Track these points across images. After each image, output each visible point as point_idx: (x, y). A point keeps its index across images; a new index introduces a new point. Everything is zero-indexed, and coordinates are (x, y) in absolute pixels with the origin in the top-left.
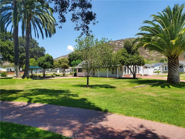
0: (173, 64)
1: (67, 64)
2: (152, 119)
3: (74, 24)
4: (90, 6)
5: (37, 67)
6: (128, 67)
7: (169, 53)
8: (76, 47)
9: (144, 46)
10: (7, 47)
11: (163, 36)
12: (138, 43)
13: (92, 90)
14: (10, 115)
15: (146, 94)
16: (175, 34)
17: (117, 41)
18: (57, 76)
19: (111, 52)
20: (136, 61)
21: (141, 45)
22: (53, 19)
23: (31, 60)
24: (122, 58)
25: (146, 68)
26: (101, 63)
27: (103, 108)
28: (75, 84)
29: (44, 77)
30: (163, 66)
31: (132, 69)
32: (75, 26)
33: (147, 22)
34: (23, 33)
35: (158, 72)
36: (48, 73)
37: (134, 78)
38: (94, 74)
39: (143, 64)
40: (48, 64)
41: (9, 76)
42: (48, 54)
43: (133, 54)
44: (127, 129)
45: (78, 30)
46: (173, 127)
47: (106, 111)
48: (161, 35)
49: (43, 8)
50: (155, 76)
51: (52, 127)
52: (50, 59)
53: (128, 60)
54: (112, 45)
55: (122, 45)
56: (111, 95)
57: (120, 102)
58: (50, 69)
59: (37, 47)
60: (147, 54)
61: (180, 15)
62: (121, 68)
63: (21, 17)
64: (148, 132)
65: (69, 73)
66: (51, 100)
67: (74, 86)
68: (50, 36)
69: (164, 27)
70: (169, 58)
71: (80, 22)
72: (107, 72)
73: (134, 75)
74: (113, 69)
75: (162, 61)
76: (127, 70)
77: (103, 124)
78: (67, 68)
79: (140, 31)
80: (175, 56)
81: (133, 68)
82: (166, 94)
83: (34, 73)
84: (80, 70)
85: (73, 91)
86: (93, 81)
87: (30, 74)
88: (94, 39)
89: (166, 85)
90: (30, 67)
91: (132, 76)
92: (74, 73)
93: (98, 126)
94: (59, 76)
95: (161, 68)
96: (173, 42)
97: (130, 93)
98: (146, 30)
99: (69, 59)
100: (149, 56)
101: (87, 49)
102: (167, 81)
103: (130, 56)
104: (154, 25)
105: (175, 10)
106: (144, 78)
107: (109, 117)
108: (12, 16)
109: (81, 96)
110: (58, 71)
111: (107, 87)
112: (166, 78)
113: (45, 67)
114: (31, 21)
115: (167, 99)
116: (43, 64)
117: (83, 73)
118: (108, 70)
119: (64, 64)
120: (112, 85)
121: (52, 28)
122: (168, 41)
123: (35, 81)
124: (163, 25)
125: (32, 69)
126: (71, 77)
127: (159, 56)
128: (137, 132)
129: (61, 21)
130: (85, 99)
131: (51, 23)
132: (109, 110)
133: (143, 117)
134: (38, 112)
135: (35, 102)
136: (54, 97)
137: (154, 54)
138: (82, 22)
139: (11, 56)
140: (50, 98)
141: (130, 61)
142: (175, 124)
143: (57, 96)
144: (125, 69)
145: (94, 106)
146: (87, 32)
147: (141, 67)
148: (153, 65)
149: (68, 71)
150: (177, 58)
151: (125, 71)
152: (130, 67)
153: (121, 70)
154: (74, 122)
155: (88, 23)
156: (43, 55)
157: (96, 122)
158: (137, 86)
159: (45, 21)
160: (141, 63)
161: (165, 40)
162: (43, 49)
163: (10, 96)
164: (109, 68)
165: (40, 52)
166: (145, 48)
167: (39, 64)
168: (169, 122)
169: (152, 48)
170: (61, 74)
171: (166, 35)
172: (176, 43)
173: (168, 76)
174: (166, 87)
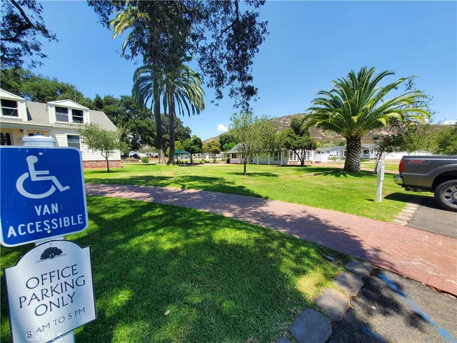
0: (352, 148)
1: (218, 148)
2: (317, 206)
3: (233, 101)
4: (250, 78)
5: (184, 151)
6: (295, 152)
7: (349, 134)
8: (231, 126)
9: (316, 125)
10: (146, 127)
11: (342, 111)
12: (309, 120)
13: (250, 178)
14: (167, 199)
15: (315, 182)
16: (358, 108)
17: (282, 118)
18: (206, 162)
19: (275, 132)
20: (306, 144)
21: (312, 123)
22: (201, 91)
23: (176, 142)
24: (288, 139)
25: (319, 153)
26: (261, 145)
27: (264, 195)
28: (229, 171)
29: (192, 164)
30: (342, 151)
31: (300, 154)
32: (234, 103)
33: (322, 93)
34: (165, 110)
35: (335, 159)
36: (196, 159)
37: (302, 165)
38: (252, 161)
39: (315, 148)
40: (196, 147)
41: (150, 162)
42: (195, 136)
43: (301, 135)
44: (289, 214)
45: (238, 107)
46: (339, 213)
47: (267, 198)
48: (340, 110)
49: (189, 77)
50: (329, 163)
51: (211, 210)
52: (197, 142)
53: (295, 142)
54: (275, 123)
55: (289, 123)
56: (273, 183)
57: (282, 191)
58: (197, 155)
59: (181, 126)
60: (321, 136)
61: (367, 84)
62: (286, 153)
63: (162, 90)
64: (310, 216)
65: (221, 159)
66: (206, 187)
67: (228, 173)
68: (198, 113)
69: (345, 99)
70: (348, 139)
71: (240, 98)
72: (269, 158)
73: (303, 162)
74: (276, 154)
75: (342, 144)
76: (293, 156)
77: (264, 209)
78: (218, 153)
79: (312, 105)
80: (356, 137)
81: (302, 153)
82: (340, 183)
83: (179, 158)
84: (234, 156)
85: (229, 178)
86: (250, 168)
87: (176, 160)
88: (253, 117)
89: (342, 174)
90: (176, 152)
91: (299, 163)
92: (227, 159)
93: (258, 210)
94: (208, 162)
95: (339, 153)
96: (355, 119)
97: (295, 181)
98: (321, 103)
99: (221, 142)
100: (324, 138)
101: (245, 128)
102: (344, 170)
103: (297, 137)
104: (332, 96)
105: (361, 75)
106: (315, 166)
107: (270, 203)
108: (152, 88)
109: (238, 184)
110: (207, 157)
111: (267, 175)
112: (342, 166)
113: (193, 152)
114: (174, 95)
115: (339, 188)
116: (190, 148)
117: (238, 160)
118: (269, 155)
119: (214, 148)
120: (274, 173)
121: (200, 103)
122: (349, 117)
123: (181, 167)
124: (343, 97)
125: (177, 154)
126: (224, 164)
127: (338, 137)
128: (299, 216)
129: (217, 98)
130: (243, 187)
131: (199, 97)
132: (270, 197)
133: (307, 204)
134: (195, 198)
135: (189, 188)
136: (208, 184)
137: (331, 135)
138: (241, 99)
139: (151, 138)
140: (204, 185)
141: (298, 144)
142: (341, 211)
143: (211, 183)
144: (291, 154)
145: (253, 193)
146: (247, 110)
147: (312, 152)
148: (328, 150)
149: (220, 157)
150: (359, 140)
151: (291, 157)
152: (297, 151)
153: (286, 155)
154: (233, 207)
155: (248, 99)
156: (189, 137)
157: (256, 207)
158: (304, 174)
159: (191, 94)
160: (311, 147)
161: (345, 117)
162: (188, 130)
163: (161, 182)
164: (272, 153)
165: (184, 133)
166: (318, 127)
167: (185, 148)
168: (335, 209)
169: (327, 126)
170: (212, 160)
171: (347, 110)
172: (358, 120)
173: (346, 163)
174: (342, 176)
